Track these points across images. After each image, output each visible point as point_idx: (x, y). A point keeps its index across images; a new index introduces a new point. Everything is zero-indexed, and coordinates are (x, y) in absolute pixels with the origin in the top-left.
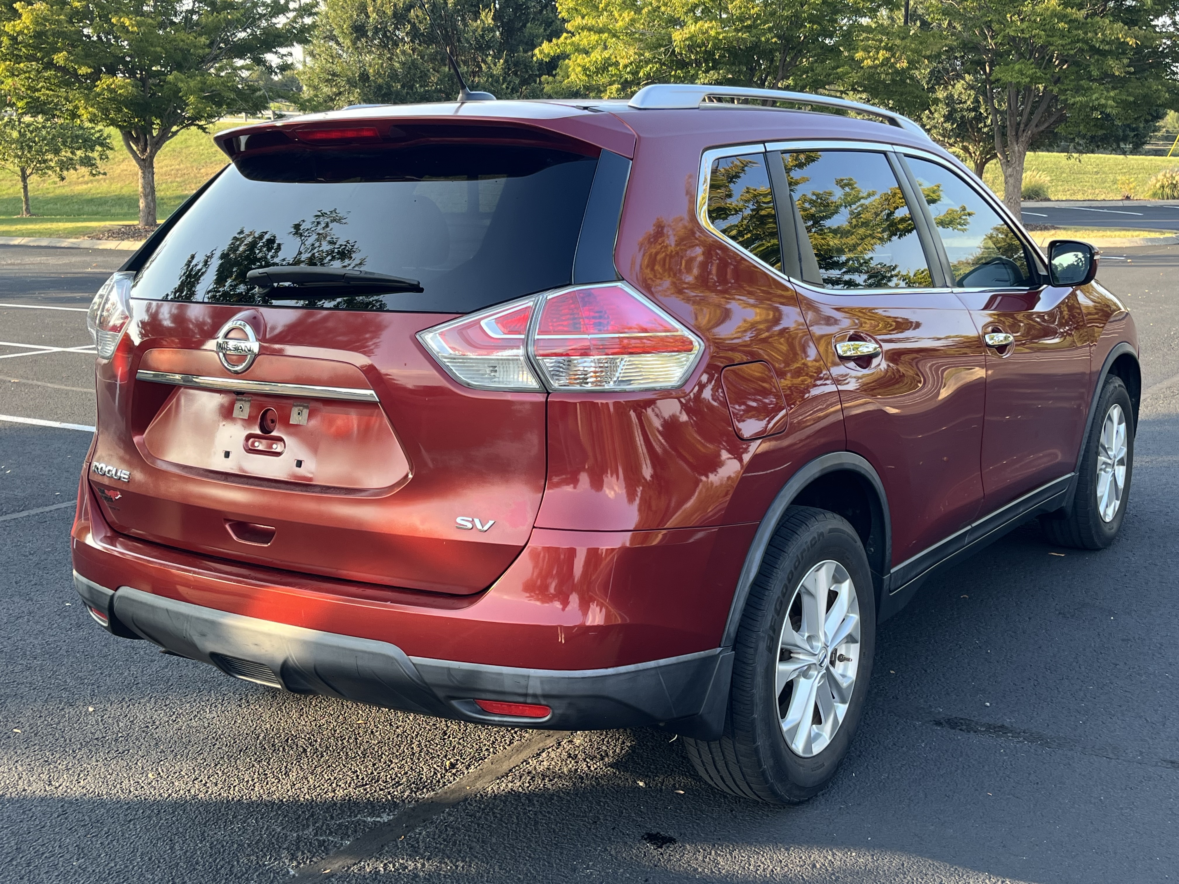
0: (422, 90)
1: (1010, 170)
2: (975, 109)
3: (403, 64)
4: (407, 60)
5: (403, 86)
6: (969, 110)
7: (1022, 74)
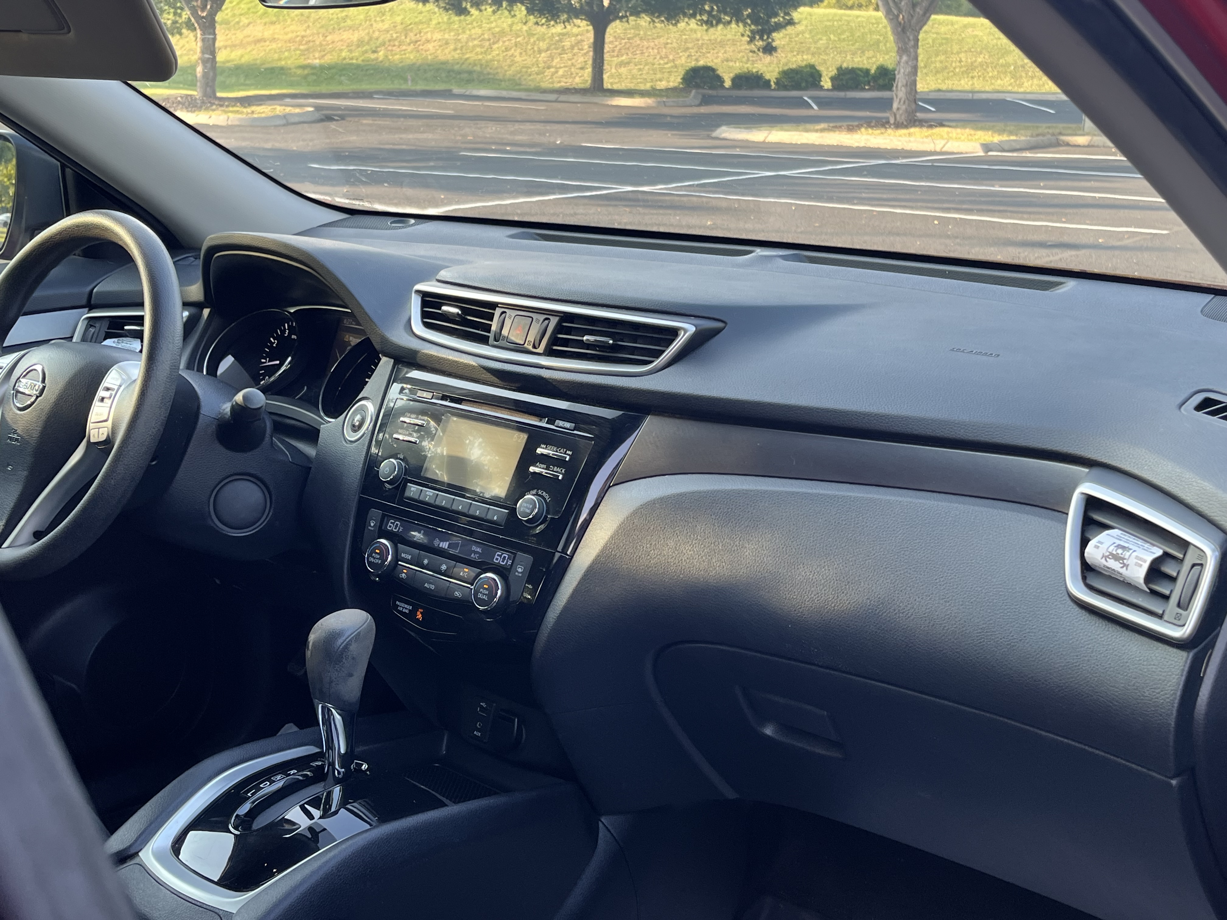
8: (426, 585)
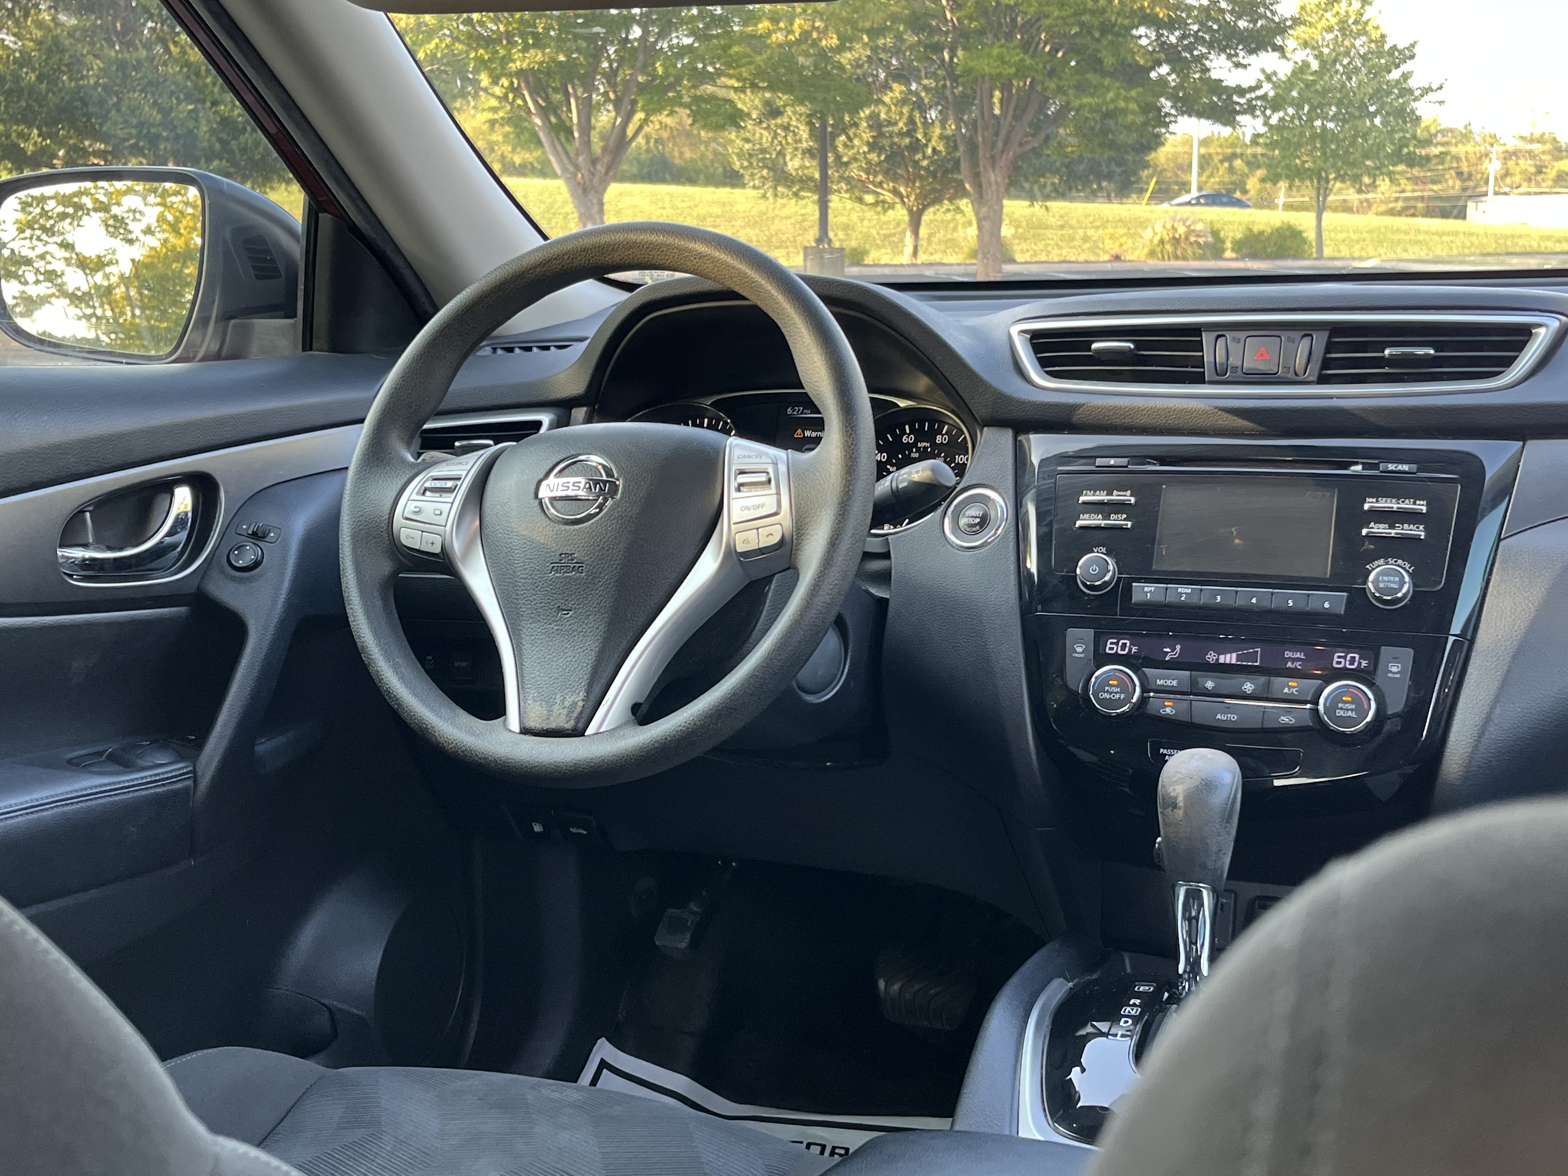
0: (73, 84)
1: (984, 210)
2: (910, 133)
3: (39, 43)
4: (44, 37)
5: (40, 78)
6: (901, 134)
7: (1004, 62)
8: (1219, 716)
